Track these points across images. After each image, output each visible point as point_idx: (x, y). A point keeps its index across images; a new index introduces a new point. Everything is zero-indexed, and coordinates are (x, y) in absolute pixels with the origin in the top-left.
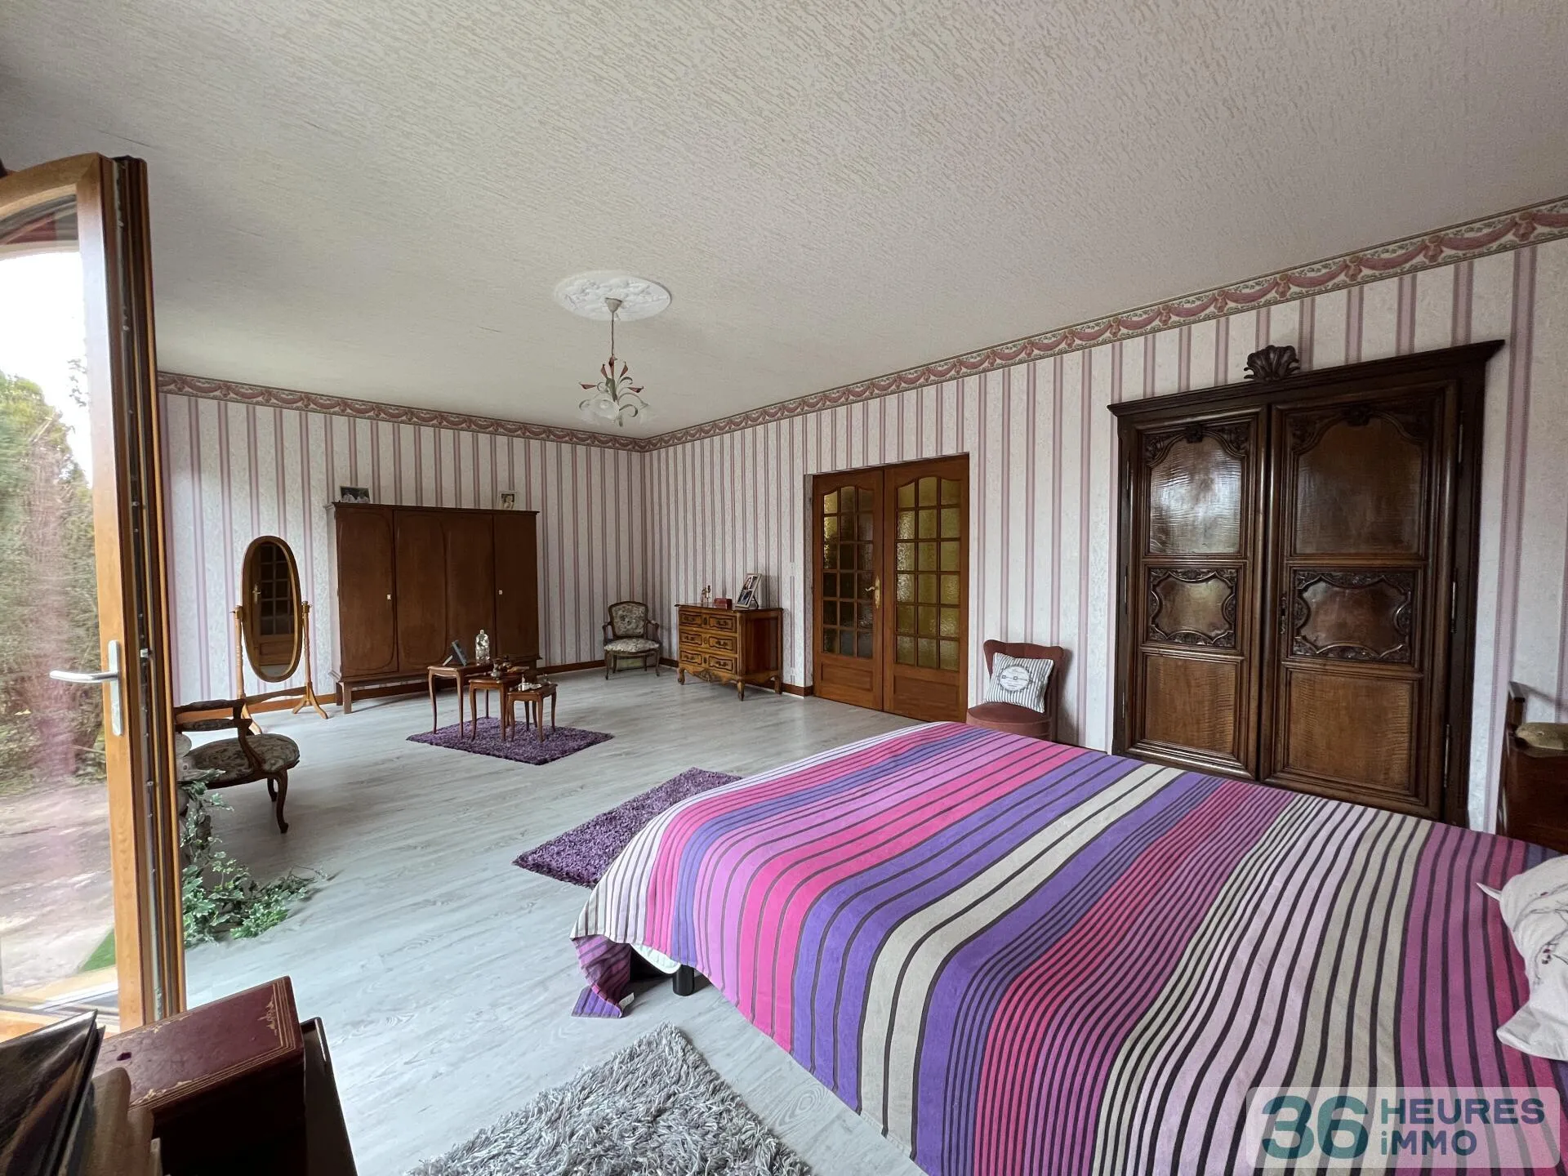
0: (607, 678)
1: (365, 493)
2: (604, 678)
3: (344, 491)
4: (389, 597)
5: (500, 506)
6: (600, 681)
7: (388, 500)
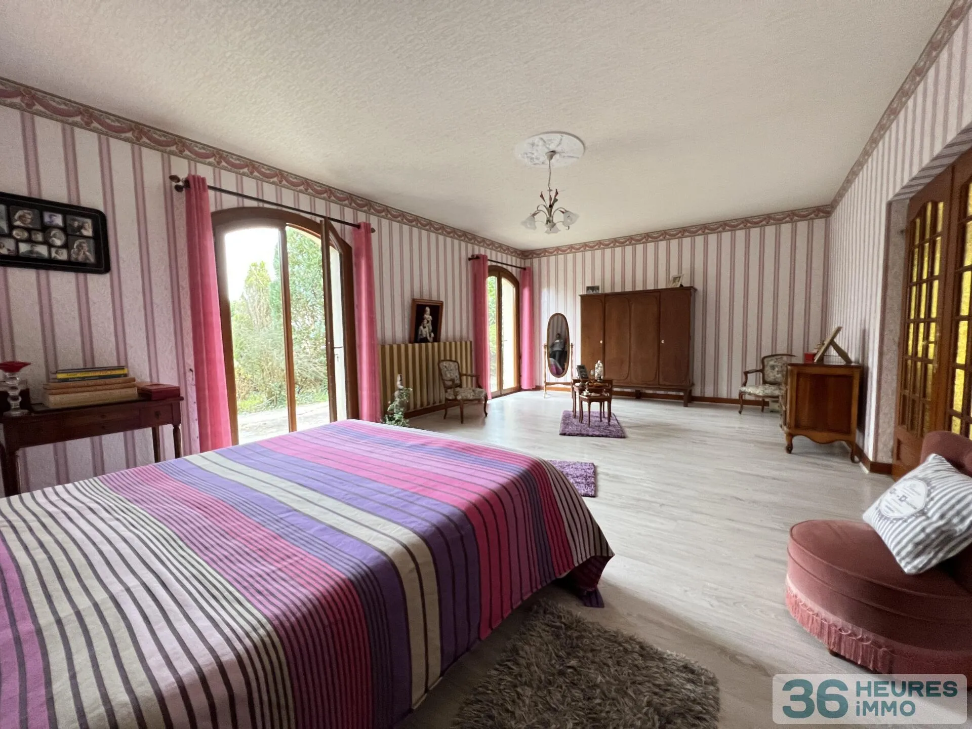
0: (740, 412)
1: (598, 288)
2: (738, 412)
3: (588, 288)
4: (601, 342)
5: (671, 286)
6: (735, 414)
7: (608, 290)
